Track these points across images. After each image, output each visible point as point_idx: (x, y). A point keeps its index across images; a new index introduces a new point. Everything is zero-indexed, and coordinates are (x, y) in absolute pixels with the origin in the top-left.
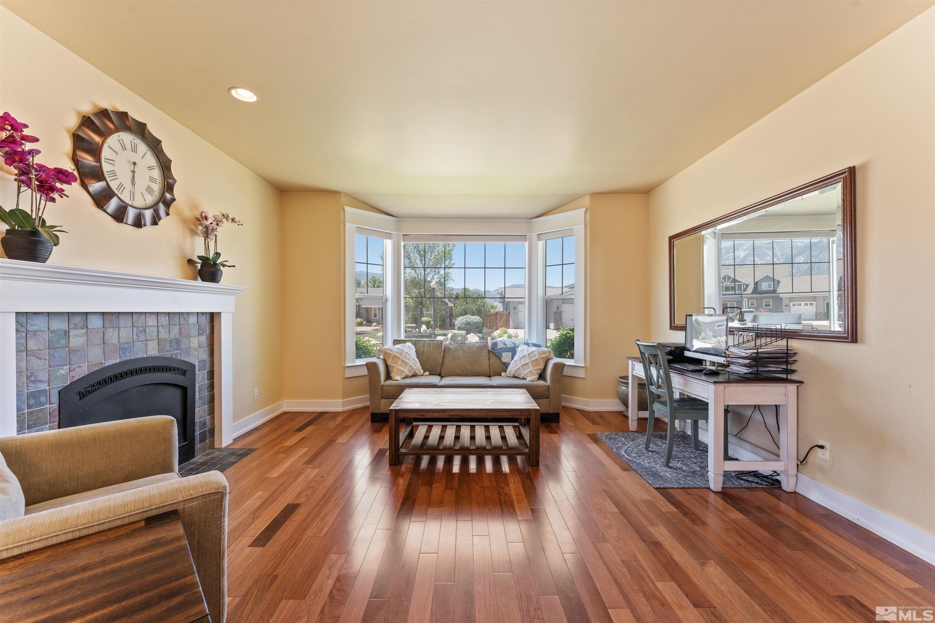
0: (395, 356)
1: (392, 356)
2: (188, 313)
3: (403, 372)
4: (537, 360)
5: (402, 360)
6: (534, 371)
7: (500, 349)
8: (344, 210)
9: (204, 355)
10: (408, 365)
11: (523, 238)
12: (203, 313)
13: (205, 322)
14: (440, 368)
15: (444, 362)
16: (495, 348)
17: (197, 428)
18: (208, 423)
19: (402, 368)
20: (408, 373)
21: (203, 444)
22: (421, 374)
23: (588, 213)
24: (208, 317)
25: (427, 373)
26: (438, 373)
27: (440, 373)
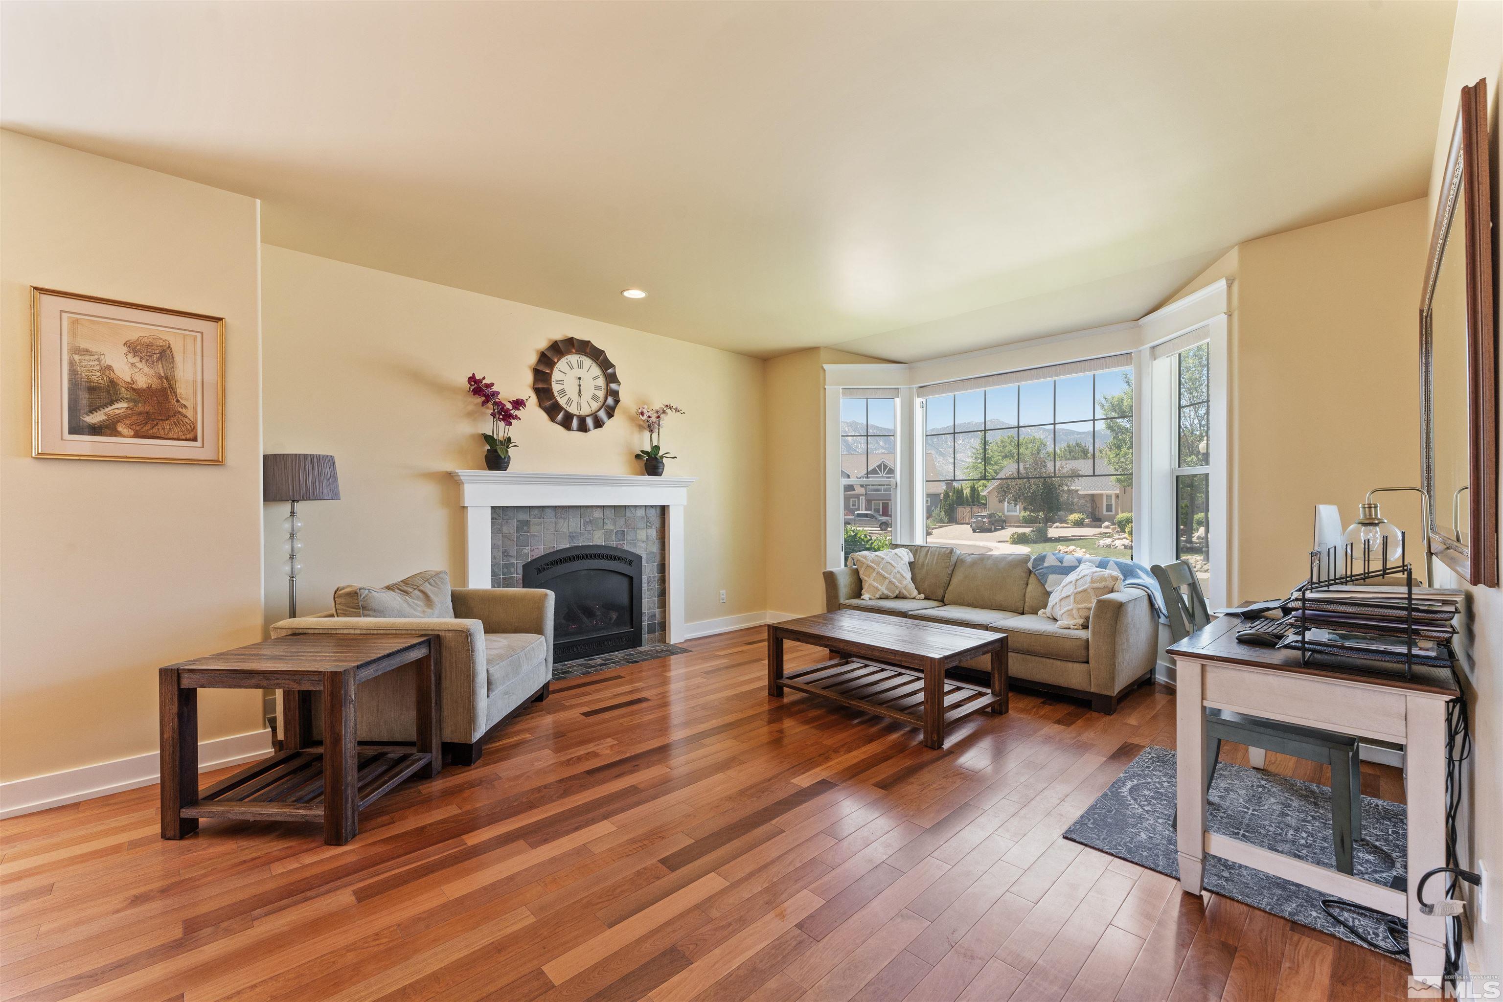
0: (868, 566)
1: (865, 566)
2: (636, 507)
3: (878, 590)
4: (1085, 591)
5: (878, 573)
6: (1074, 611)
7: (1046, 568)
8: (824, 370)
9: (655, 548)
10: (887, 581)
11: (1127, 357)
12: (652, 507)
13: (654, 515)
14: (942, 591)
15: (951, 582)
16: (1039, 565)
17: (645, 618)
18: (658, 616)
19: (875, 584)
20: (886, 592)
21: (652, 635)
22: (912, 596)
23: (1236, 288)
24: (658, 510)
25: (923, 596)
26: (940, 598)
27: (943, 597)
